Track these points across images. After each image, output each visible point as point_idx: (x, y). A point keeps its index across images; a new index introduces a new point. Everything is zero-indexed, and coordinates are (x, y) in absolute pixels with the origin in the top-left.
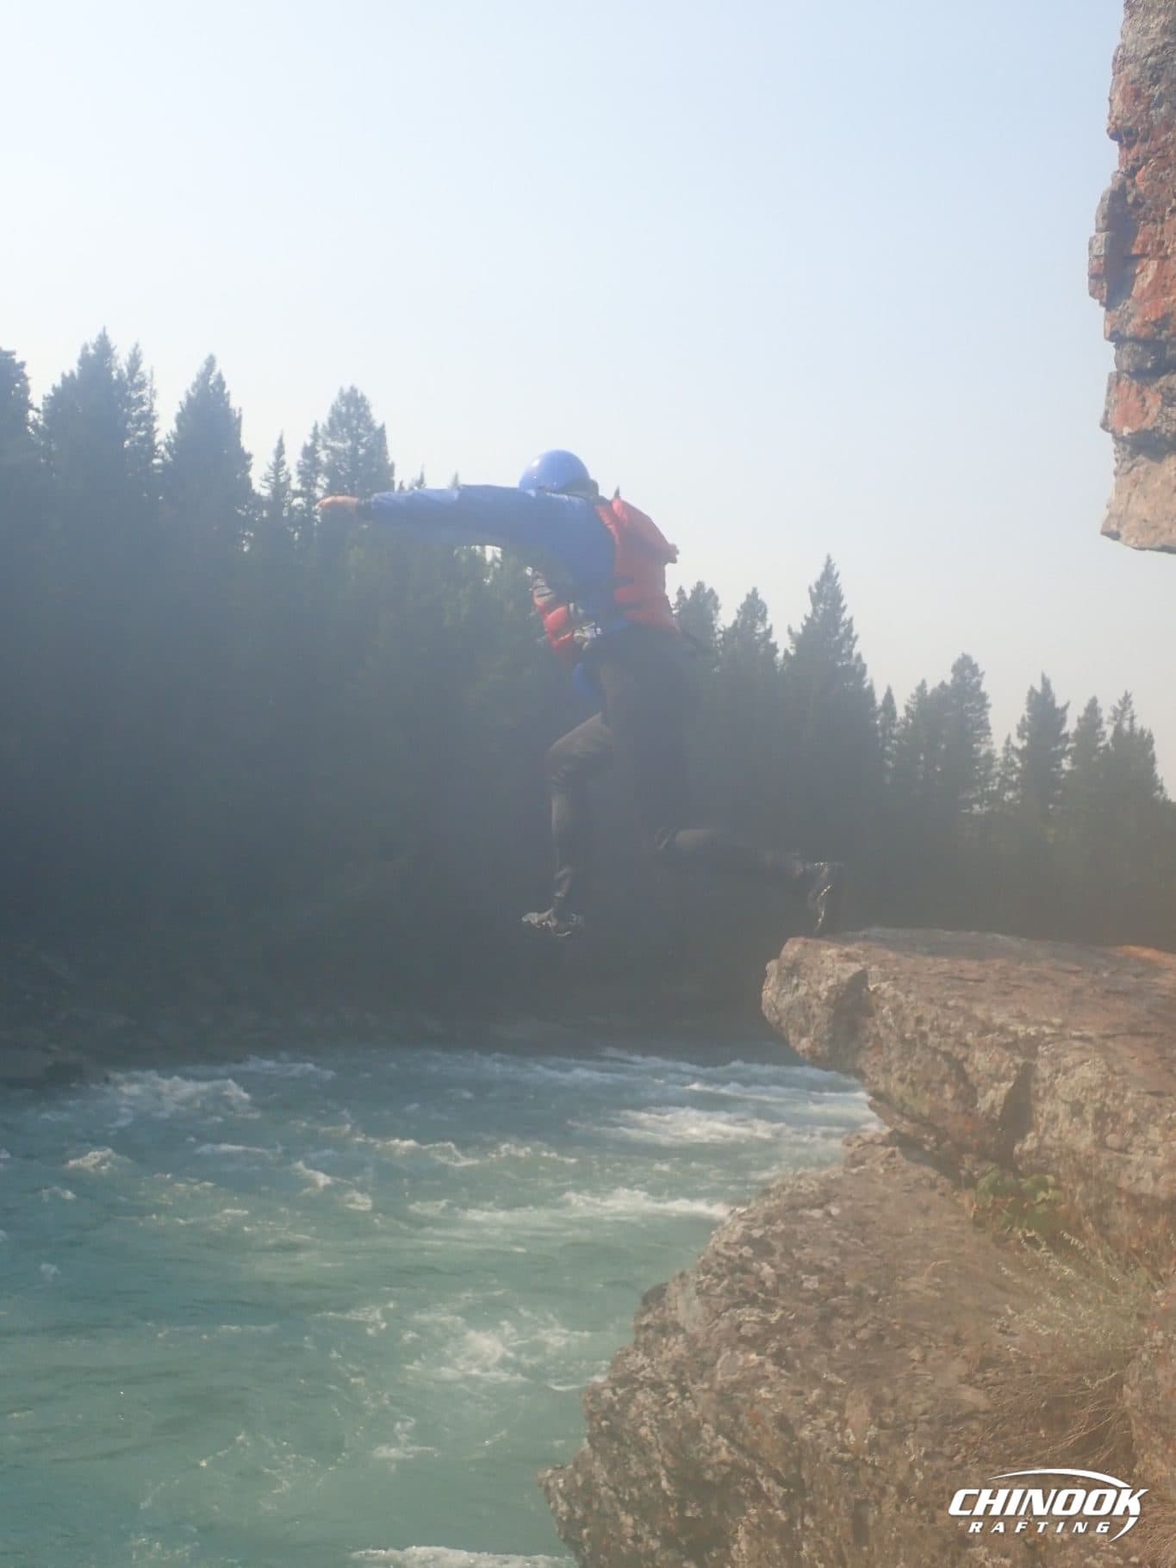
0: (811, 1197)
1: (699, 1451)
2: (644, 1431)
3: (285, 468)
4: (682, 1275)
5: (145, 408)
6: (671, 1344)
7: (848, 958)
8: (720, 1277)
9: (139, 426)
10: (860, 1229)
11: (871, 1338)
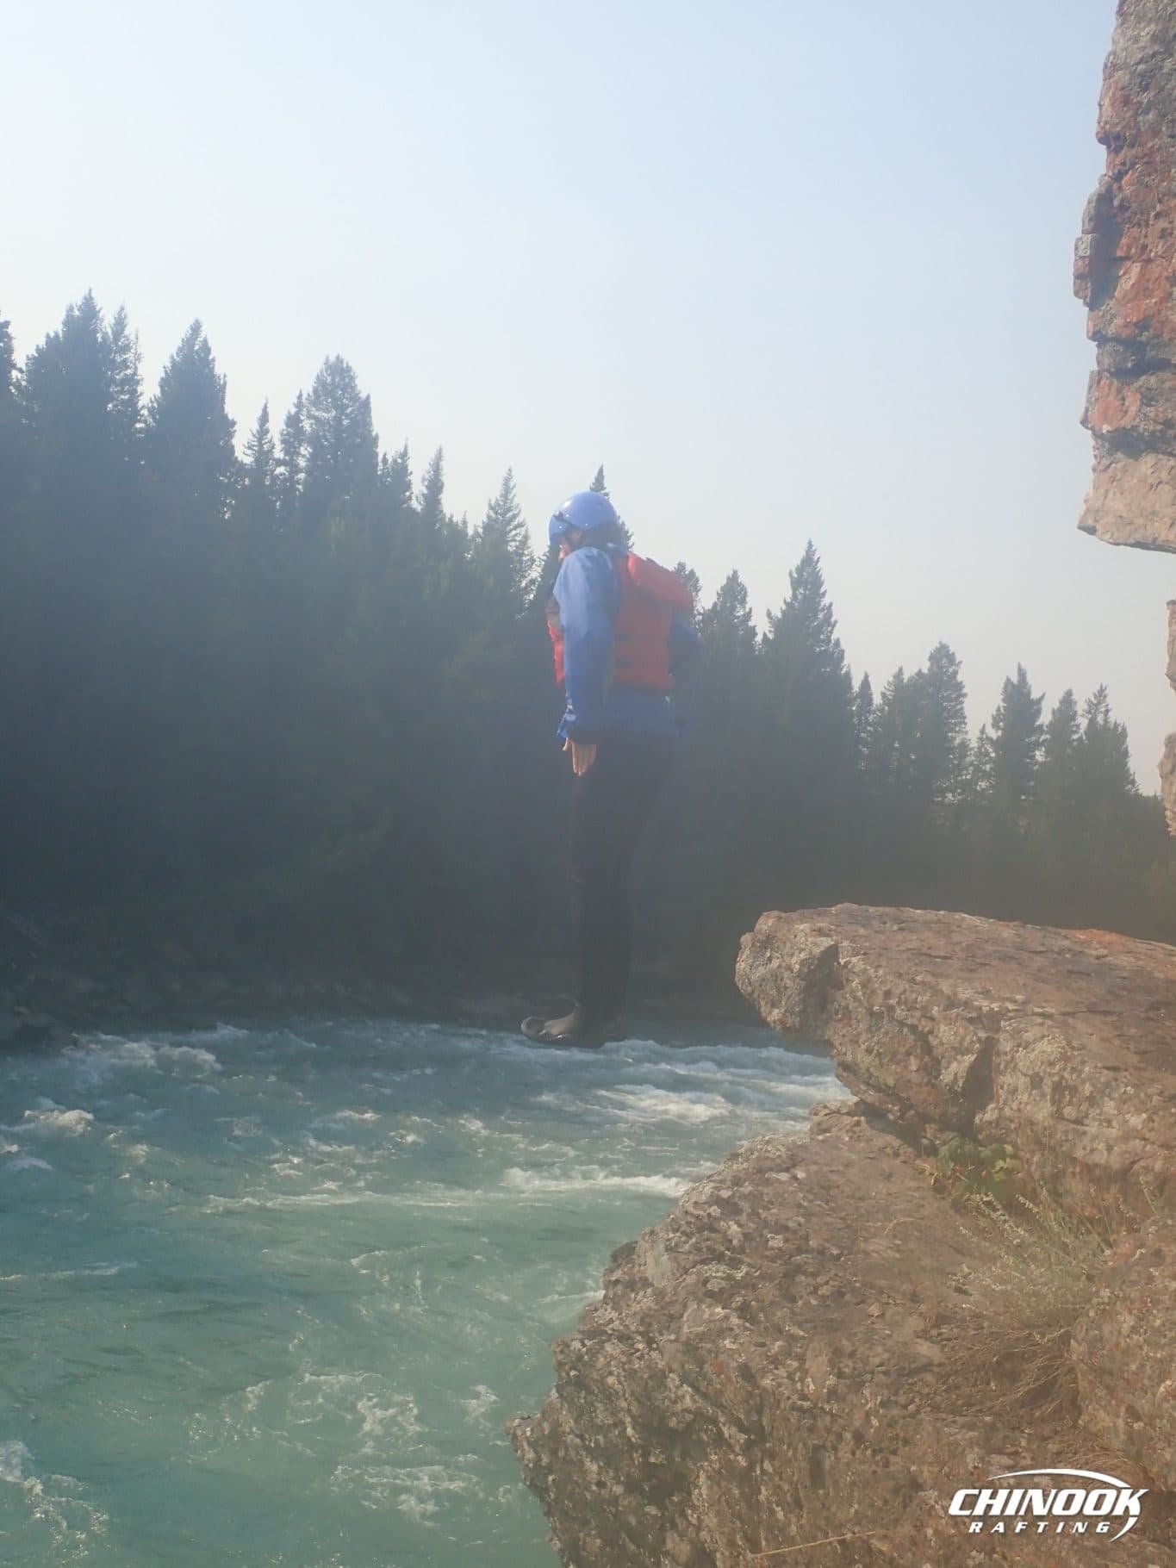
0: (778, 1161)
1: (663, 1400)
2: (611, 1380)
3: (269, 436)
4: (652, 1233)
5: (129, 372)
6: (639, 1297)
7: (821, 932)
8: (689, 1235)
9: (123, 388)
10: (824, 1192)
11: (832, 1294)
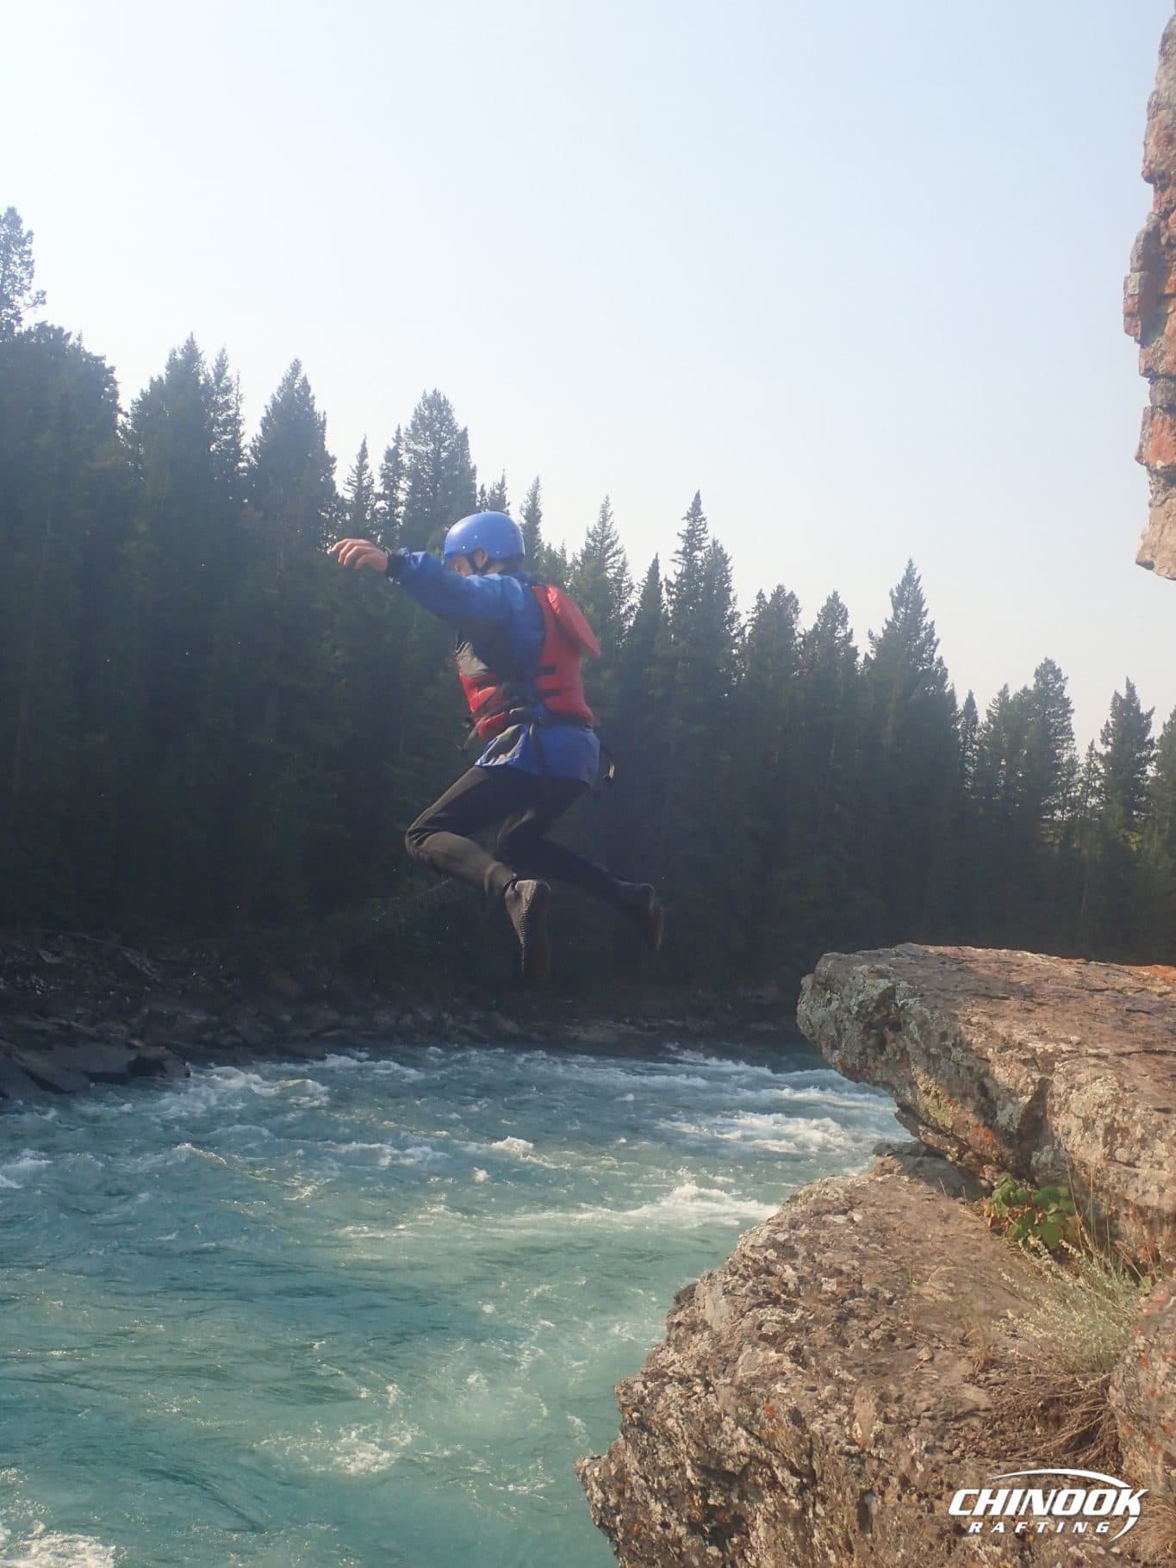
0: (836, 1203)
1: (720, 1443)
3: (368, 471)
4: (710, 1276)
5: (231, 412)
6: (698, 1340)
8: (746, 1278)
9: (225, 430)
10: (880, 1234)
11: (882, 1339)
